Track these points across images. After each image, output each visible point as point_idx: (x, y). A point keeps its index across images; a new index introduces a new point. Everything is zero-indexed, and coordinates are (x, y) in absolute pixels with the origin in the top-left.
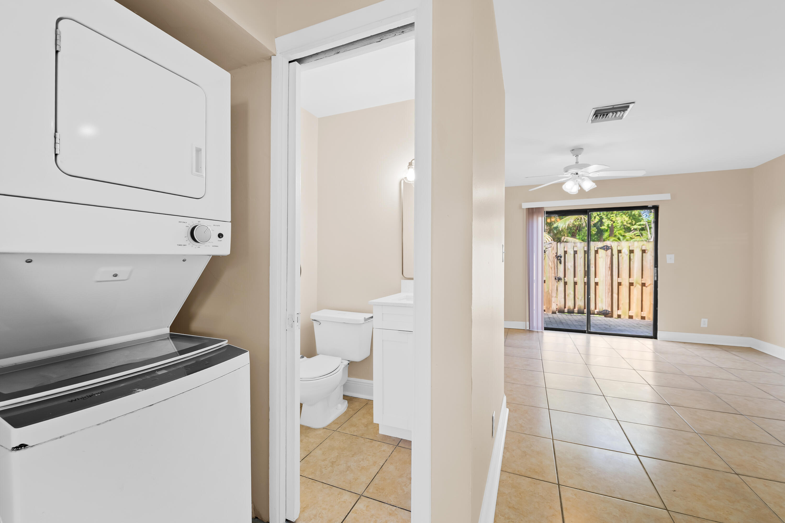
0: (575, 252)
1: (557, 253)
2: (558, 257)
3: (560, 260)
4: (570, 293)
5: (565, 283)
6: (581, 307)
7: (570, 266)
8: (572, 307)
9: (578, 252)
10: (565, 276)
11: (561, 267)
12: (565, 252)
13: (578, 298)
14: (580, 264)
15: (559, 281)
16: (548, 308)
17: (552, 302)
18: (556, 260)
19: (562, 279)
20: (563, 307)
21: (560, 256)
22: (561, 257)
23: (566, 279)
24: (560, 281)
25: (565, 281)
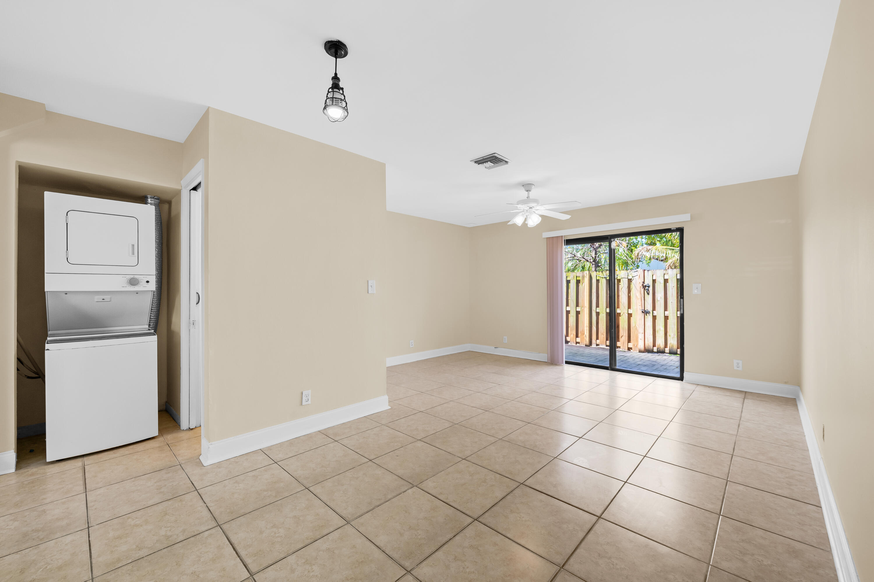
0: (666, 281)
1: (644, 282)
2: (646, 286)
3: (648, 290)
4: (660, 329)
5: (654, 318)
6: (673, 346)
7: (660, 297)
8: (662, 346)
9: (669, 281)
10: (654, 309)
11: (649, 298)
12: (654, 281)
13: (669, 336)
14: (672, 294)
15: (646, 315)
16: (635, 345)
17: (639, 339)
18: (642, 290)
19: (650, 313)
20: (651, 345)
21: (648, 285)
22: (649, 287)
23: (655, 313)
24: (648, 314)
25: (654, 315)
